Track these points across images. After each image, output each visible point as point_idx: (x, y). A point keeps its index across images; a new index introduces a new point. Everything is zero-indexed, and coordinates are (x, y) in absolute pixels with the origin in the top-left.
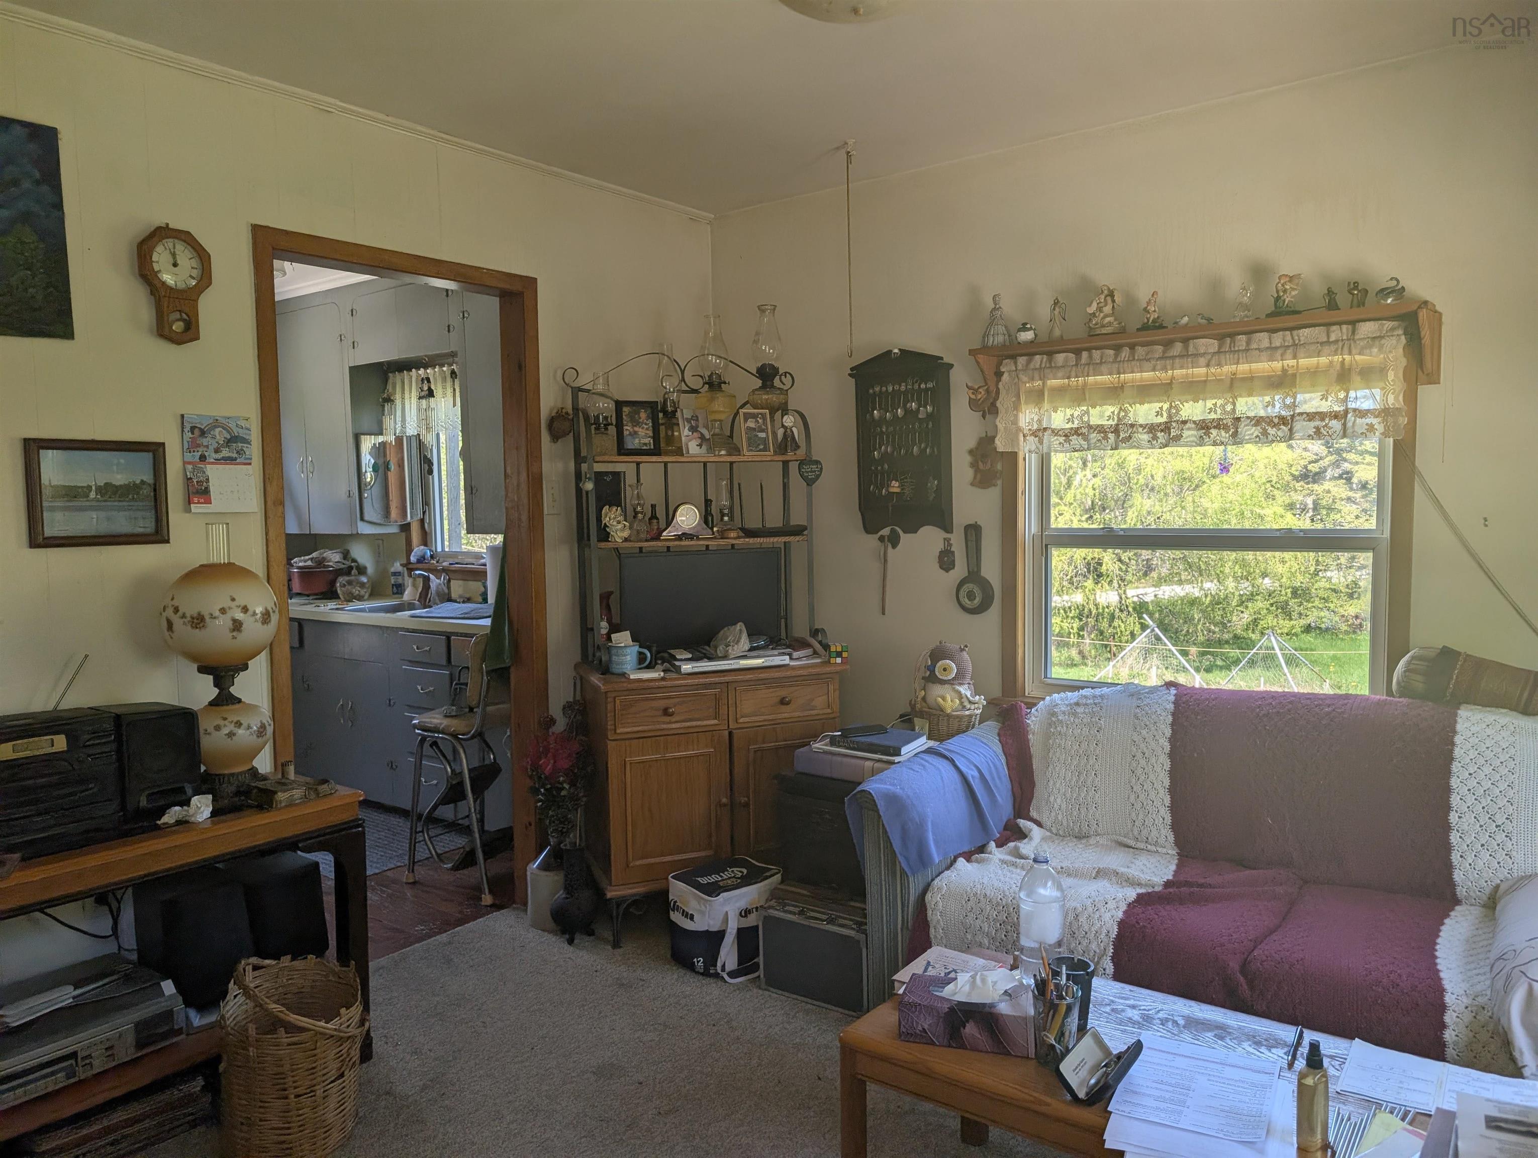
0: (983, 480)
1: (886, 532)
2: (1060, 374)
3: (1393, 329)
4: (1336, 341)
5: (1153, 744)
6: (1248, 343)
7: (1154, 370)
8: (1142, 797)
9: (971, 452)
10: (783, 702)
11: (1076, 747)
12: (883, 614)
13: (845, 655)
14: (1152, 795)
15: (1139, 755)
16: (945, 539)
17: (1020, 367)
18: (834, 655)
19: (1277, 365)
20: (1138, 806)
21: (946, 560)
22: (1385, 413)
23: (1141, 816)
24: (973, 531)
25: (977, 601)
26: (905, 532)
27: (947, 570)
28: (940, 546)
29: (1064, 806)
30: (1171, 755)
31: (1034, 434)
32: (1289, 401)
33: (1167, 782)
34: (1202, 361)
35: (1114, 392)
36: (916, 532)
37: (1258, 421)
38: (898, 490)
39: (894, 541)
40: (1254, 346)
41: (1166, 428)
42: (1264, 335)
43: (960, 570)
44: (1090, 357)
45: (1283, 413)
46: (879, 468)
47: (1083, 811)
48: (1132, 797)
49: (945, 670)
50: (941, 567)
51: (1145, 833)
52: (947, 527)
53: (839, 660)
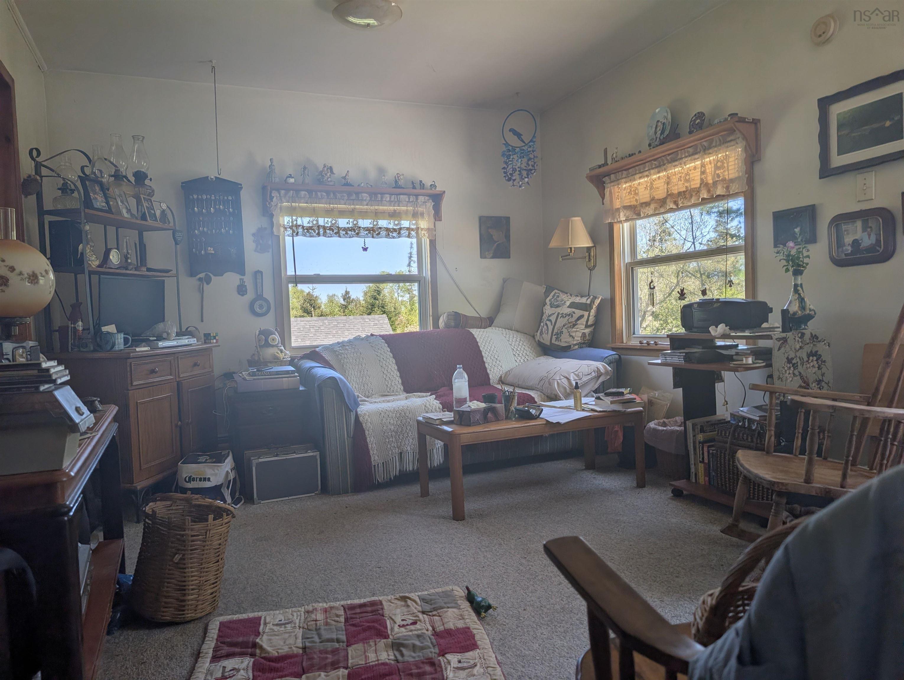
0: (261, 249)
1: (202, 275)
2: (302, 201)
3: (428, 200)
4: (412, 202)
5: (385, 355)
6: (382, 198)
7: (345, 204)
8: (388, 375)
9: (254, 235)
10: (196, 365)
11: (355, 362)
12: (202, 321)
13: (217, 338)
14: (392, 373)
15: (382, 360)
16: (240, 279)
17: (282, 195)
18: (212, 338)
19: (392, 208)
20: (387, 379)
21: (241, 290)
22: (428, 230)
23: (390, 383)
24: (258, 274)
25: (264, 309)
26: (215, 275)
27: (243, 295)
28: (238, 283)
29: (357, 386)
30: (394, 357)
31: (291, 228)
32: (396, 222)
33: (396, 368)
34: (365, 203)
35: (328, 213)
36: (222, 276)
37: (387, 229)
38: (213, 252)
39: (208, 281)
40: (384, 199)
41: (352, 229)
42: (388, 195)
43: (250, 295)
44: (316, 194)
45: (395, 227)
46: (199, 240)
47: (366, 386)
48: (385, 376)
49: (273, 340)
50: (239, 294)
51: (392, 389)
52: (242, 272)
53: (215, 341)
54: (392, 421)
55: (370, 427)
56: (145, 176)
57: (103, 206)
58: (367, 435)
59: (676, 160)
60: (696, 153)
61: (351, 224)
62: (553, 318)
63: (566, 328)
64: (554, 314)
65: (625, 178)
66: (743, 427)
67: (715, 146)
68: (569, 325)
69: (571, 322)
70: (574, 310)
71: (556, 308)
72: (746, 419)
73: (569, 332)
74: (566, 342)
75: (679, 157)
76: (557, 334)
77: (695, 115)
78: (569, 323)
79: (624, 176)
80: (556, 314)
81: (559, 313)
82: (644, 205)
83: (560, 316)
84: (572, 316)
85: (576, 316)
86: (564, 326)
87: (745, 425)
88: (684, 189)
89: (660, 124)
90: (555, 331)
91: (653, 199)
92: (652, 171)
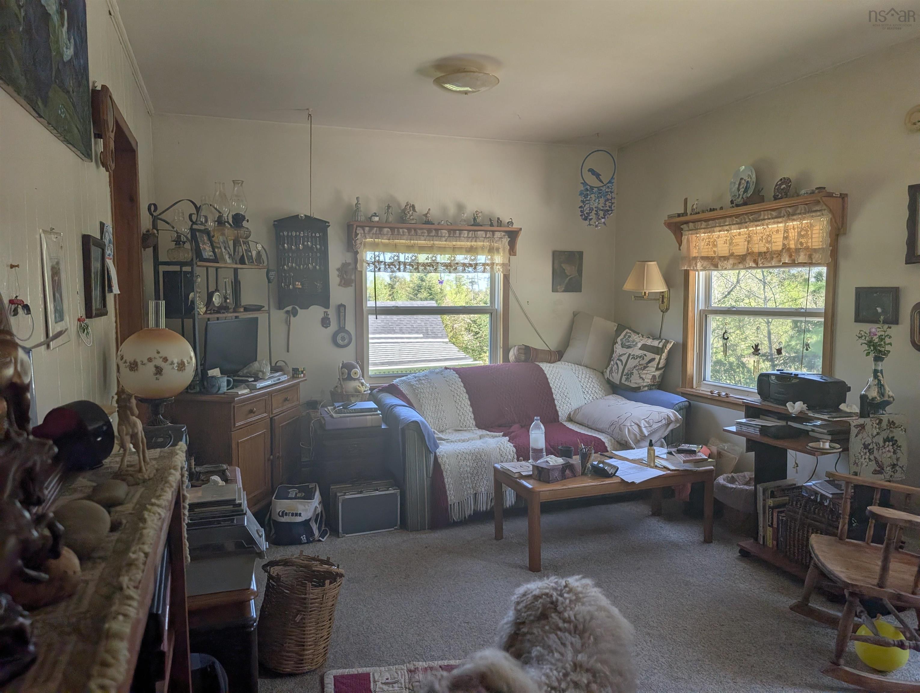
0: (345, 282)
1: (289, 308)
2: (385, 237)
3: (504, 236)
4: (489, 238)
5: (459, 390)
6: (460, 234)
7: (425, 240)
8: (461, 410)
9: (338, 270)
10: (286, 400)
11: (430, 396)
12: (288, 351)
13: (304, 372)
14: (465, 409)
15: (456, 395)
16: (325, 312)
17: (366, 232)
18: (300, 372)
19: (469, 244)
20: (461, 414)
21: (325, 322)
22: (503, 265)
23: (463, 418)
24: (341, 308)
25: (346, 341)
26: (301, 308)
27: (326, 327)
28: (322, 315)
29: (432, 421)
30: (467, 393)
31: (374, 263)
32: (473, 258)
33: (469, 403)
34: (444, 239)
35: (409, 248)
36: (308, 308)
37: (464, 265)
38: (300, 287)
39: (295, 313)
40: (462, 236)
41: (430, 265)
42: (466, 232)
43: (333, 327)
44: (398, 231)
45: (471, 262)
46: (287, 275)
47: (440, 421)
48: (458, 411)
49: (355, 373)
50: (323, 326)
51: (465, 423)
52: (327, 306)
53: (302, 375)
54: (468, 464)
55: (448, 468)
56: (243, 218)
57: (211, 256)
58: (445, 476)
59: (759, 221)
60: (780, 217)
61: (430, 260)
62: (624, 359)
63: (637, 370)
64: (625, 354)
65: (704, 228)
66: (815, 501)
67: (800, 214)
68: (640, 367)
69: (642, 364)
70: (645, 352)
71: (627, 348)
72: (818, 494)
73: (639, 374)
74: (636, 383)
75: (762, 217)
76: (627, 374)
77: (781, 179)
78: (640, 365)
79: (703, 226)
80: (627, 354)
81: (630, 354)
82: (722, 259)
83: (631, 357)
84: (643, 359)
85: (647, 359)
86: (635, 367)
87: (817, 500)
88: (765, 250)
89: (743, 181)
90: (626, 371)
91: (732, 255)
92: (733, 227)
